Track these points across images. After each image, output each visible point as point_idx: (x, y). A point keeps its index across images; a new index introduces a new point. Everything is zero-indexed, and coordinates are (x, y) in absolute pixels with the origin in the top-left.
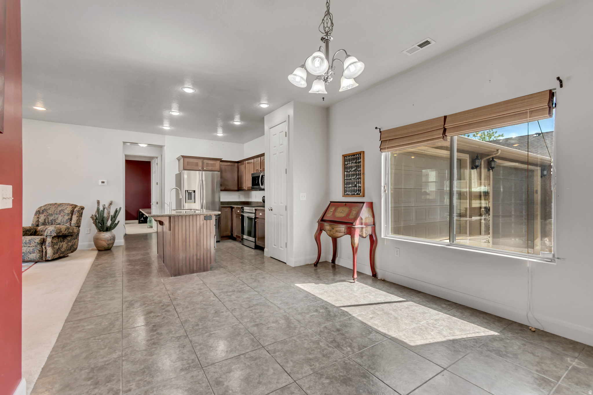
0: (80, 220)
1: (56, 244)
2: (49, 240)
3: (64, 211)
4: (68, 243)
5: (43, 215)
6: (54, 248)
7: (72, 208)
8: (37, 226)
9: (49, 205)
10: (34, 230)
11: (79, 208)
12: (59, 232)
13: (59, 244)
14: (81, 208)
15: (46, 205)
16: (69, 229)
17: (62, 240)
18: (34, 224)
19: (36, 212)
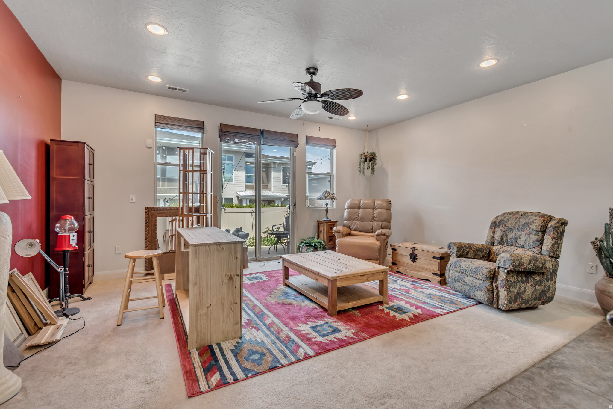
0: (559, 244)
1: (514, 284)
2: (502, 275)
3: (531, 226)
4: (535, 286)
5: (500, 229)
6: (510, 290)
7: (544, 220)
8: (492, 245)
9: (508, 214)
10: (488, 251)
11: (556, 221)
12: (517, 264)
13: (518, 284)
14: (560, 222)
15: (504, 214)
16: (537, 261)
17: (524, 279)
18: (488, 240)
19: (492, 223)
